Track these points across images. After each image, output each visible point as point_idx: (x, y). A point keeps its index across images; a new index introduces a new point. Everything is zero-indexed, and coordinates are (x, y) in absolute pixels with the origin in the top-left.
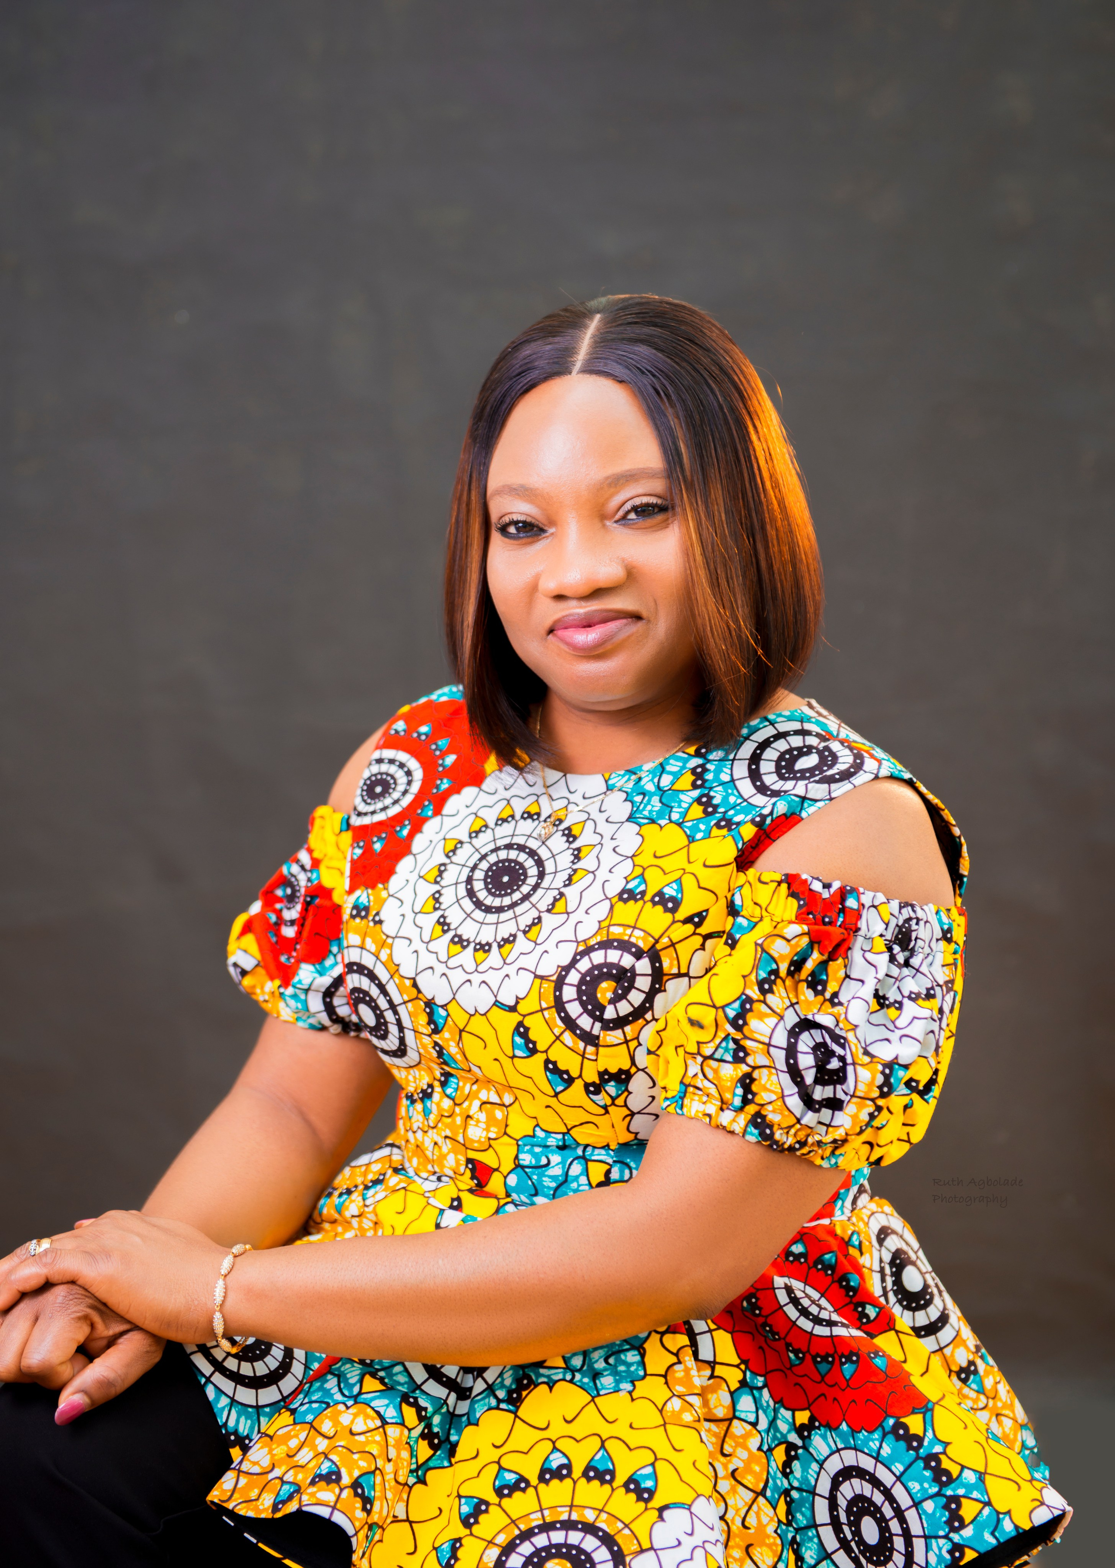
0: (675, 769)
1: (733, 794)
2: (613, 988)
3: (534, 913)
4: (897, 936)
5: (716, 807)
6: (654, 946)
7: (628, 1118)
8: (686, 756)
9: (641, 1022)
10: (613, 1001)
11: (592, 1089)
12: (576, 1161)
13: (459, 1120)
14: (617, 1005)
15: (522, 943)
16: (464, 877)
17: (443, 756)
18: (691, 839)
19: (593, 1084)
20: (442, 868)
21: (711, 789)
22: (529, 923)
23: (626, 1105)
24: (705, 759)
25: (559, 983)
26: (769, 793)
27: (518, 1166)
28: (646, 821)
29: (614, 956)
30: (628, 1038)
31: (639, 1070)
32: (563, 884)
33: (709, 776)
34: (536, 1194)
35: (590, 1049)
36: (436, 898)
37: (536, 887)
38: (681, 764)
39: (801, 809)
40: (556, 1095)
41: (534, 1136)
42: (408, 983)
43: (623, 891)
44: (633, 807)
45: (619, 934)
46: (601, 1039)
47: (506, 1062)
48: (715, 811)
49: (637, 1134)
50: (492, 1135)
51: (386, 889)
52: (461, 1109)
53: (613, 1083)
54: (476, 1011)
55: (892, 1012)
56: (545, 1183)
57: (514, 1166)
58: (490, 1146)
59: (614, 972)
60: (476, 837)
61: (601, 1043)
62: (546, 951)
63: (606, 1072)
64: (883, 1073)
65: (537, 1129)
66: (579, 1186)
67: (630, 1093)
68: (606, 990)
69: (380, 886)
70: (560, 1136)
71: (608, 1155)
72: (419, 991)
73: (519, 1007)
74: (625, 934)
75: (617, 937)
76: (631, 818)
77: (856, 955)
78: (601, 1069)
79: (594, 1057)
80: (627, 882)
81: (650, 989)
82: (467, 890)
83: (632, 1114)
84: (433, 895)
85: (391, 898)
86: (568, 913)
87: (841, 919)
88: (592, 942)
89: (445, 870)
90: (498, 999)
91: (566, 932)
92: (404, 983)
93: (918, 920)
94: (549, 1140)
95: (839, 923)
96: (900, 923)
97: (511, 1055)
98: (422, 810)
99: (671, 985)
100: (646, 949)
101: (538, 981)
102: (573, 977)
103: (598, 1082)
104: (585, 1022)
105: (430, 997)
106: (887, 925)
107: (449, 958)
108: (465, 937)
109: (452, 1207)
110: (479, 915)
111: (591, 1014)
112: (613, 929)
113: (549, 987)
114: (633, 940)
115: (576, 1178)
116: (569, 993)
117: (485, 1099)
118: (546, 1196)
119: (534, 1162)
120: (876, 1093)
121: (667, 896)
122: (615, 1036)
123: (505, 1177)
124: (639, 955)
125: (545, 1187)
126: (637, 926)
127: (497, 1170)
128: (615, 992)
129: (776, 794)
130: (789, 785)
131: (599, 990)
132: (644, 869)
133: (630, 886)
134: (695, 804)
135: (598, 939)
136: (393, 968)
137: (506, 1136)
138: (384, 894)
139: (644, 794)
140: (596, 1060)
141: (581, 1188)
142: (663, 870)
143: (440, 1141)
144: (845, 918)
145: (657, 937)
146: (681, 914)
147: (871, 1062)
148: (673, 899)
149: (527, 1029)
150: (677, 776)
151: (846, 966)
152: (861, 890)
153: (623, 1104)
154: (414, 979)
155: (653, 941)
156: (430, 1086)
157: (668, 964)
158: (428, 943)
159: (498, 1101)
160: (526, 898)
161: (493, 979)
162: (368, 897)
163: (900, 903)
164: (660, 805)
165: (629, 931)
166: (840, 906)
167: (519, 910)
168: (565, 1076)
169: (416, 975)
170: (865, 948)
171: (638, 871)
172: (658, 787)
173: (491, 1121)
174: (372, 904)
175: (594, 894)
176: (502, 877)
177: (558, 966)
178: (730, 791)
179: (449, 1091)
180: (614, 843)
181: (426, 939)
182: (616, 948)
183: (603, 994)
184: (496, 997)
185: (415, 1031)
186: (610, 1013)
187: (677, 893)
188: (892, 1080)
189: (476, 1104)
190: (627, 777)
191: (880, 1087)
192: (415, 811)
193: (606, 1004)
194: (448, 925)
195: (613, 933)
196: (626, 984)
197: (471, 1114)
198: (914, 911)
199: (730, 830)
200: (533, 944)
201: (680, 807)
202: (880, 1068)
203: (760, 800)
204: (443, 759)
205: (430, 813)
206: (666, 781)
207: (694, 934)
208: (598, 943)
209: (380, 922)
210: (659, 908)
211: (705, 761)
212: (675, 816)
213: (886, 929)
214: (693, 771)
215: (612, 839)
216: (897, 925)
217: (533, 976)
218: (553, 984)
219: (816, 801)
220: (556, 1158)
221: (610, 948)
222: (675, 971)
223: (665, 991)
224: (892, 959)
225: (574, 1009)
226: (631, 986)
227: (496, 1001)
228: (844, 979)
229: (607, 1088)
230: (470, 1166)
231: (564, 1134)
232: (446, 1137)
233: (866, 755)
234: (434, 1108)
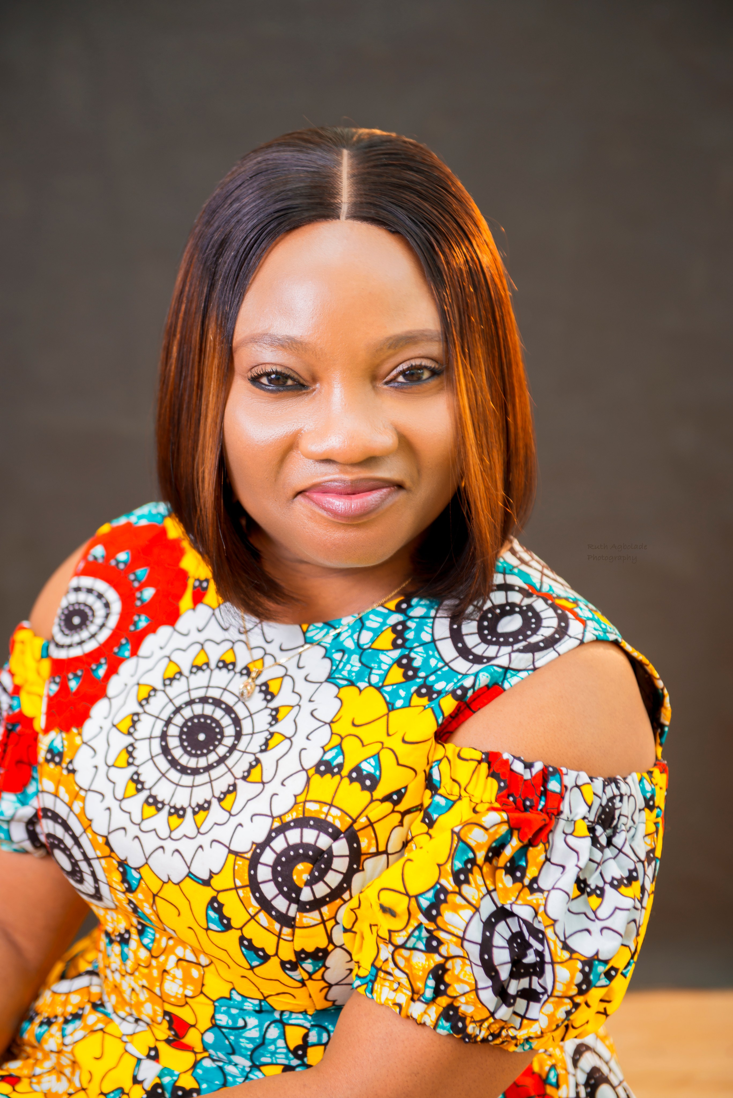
0: (375, 625)
1: (433, 656)
2: (309, 870)
3: (229, 779)
4: (600, 817)
5: (416, 670)
6: (351, 826)
7: (326, 990)
8: (386, 611)
9: (338, 901)
10: (310, 883)
11: (288, 966)
12: (273, 1025)
13: (155, 973)
14: (314, 887)
15: (216, 813)
16: (157, 732)
17: (140, 589)
18: (391, 707)
19: (290, 962)
20: (136, 718)
21: (411, 649)
22: (224, 790)
23: (323, 979)
24: (406, 615)
25: (254, 862)
26: (471, 657)
27: (215, 1026)
28: (345, 683)
29: (310, 836)
30: (325, 918)
31: (336, 947)
32: (258, 749)
33: (410, 635)
35: (286, 931)
36: (130, 751)
37: (232, 749)
38: (380, 620)
39: (504, 679)
40: (252, 968)
41: (230, 999)
42: (101, 840)
43: (321, 763)
44: (332, 665)
45: (315, 811)
46: (297, 920)
47: (201, 933)
48: (415, 676)
50: (189, 993)
51: (80, 734)
52: (158, 962)
53: (309, 961)
54: (169, 879)
55: (594, 901)
56: (242, 1044)
57: (210, 1025)
58: (187, 1003)
59: (311, 853)
60: (170, 685)
61: (297, 925)
62: (241, 825)
63: (303, 951)
64: (582, 971)
65: (233, 992)
67: (327, 968)
68: (302, 872)
69: (74, 730)
70: (257, 1002)
71: (306, 1019)
72: (112, 850)
73: (213, 882)
74: (321, 812)
75: (313, 815)
76: (330, 679)
77: (557, 839)
78: (298, 949)
79: (290, 938)
80: (325, 752)
81: (348, 870)
82: (162, 746)
84: (127, 748)
85: (84, 747)
86: (263, 783)
87: (542, 803)
89: (139, 720)
90: (192, 870)
91: (261, 805)
92: (97, 840)
93: (621, 796)
94: (246, 1004)
95: (540, 807)
96: (604, 803)
97: (205, 927)
98: (119, 648)
99: (369, 864)
100: (343, 830)
101: (232, 857)
102: (268, 857)
103: (294, 959)
104: (281, 904)
105: (123, 858)
106: (590, 807)
107: (143, 820)
108: (160, 799)
109: (149, 1057)
110: (174, 775)
111: (287, 896)
112: (309, 806)
113: (243, 865)
114: (330, 819)
115: (274, 1041)
116: (264, 873)
117: (181, 956)
118: (244, 1056)
119: (230, 1023)
120: (574, 991)
121: (365, 773)
122: (312, 917)
123: (202, 1034)
124: (335, 836)
125: (241, 1047)
126: (334, 803)
127: (194, 1026)
128: (311, 874)
129: (478, 659)
130: (491, 651)
131: (294, 872)
132: (342, 738)
133: (328, 757)
134: (395, 666)
135: (294, 815)
136: (86, 823)
137: (202, 996)
138: (78, 740)
139: (343, 651)
140: (292, 941)
141: (279, 1051)
142: (361, 741)
143: (138, 989)
144: (546, 802)
145: (354, 817)
147: (571, 958)
149: (221, 906)
150: (377, 633)
151: (546, 851)
152: (564, 770)
153: (320, 978)
154: (106, 837)
155: (350, 821)
156: (128, 931)
157: (366, 844)
158: (121, 801)
159: (194, 960)
160: (222, 760)
161: (187, 847)
162: (62, 742)
163: (604, 782)
164: (359, 665)
165: (325, 809)
166: (542, 789)
167: (215, 773)
168: (261, 953)
169: (109, 833)
170: (567, 831)
171: (336, 740)
172: (358, 645)
173: (187, 979)
174: (66, 749)
175: (290, 764)
176: (198, 734)
177: (253, 843)
179: (146, 941)
180: (311, 706)
181: (120, 796)
182: (312, 827)
183: (299, 876)
184: (189, 868)
185: (110, 886)
186: (306, 895)
187: (375, 771)
188: (591, 977)
189: (172, 960)
190: (325, 630)
191: (579, 986)
192: (112, 648)
193: (302, 886)
194: (142, 783)
195: (309, 810)
196: (323, 866)
197: (168, 968)
198: (618, 788)
199: (431, 699)
200: (228, 814)
201: (380, 668)
202: (579, 965)
203: (461, 665)
204: (141, 592)
205: (127, 654)
206: (366, 637)
207: (393, 811)
208: (294, 821)
209: (73, 771)
210: (357, 785)
211: (406, 618)
212: (375, 679)
213: (589, 812)
214: (394, 628)
215: (310, 701)
216: (601, 805)
217: (227, 850)
218: (247, 862)
219: (519, 671)
220: (252, 1021)
221: (306, 827)
222: (373, 850)
223: (363, 870)
224: (595, 841)
225: (269, 890)
226: (329, 867)
227: (190, 872)
228: (544, 863)
229: (304, 965)
230: (167, 1018)
231: (260, 1001)
232: (143, 987)
233: (570, 615)
234: (131, 955)
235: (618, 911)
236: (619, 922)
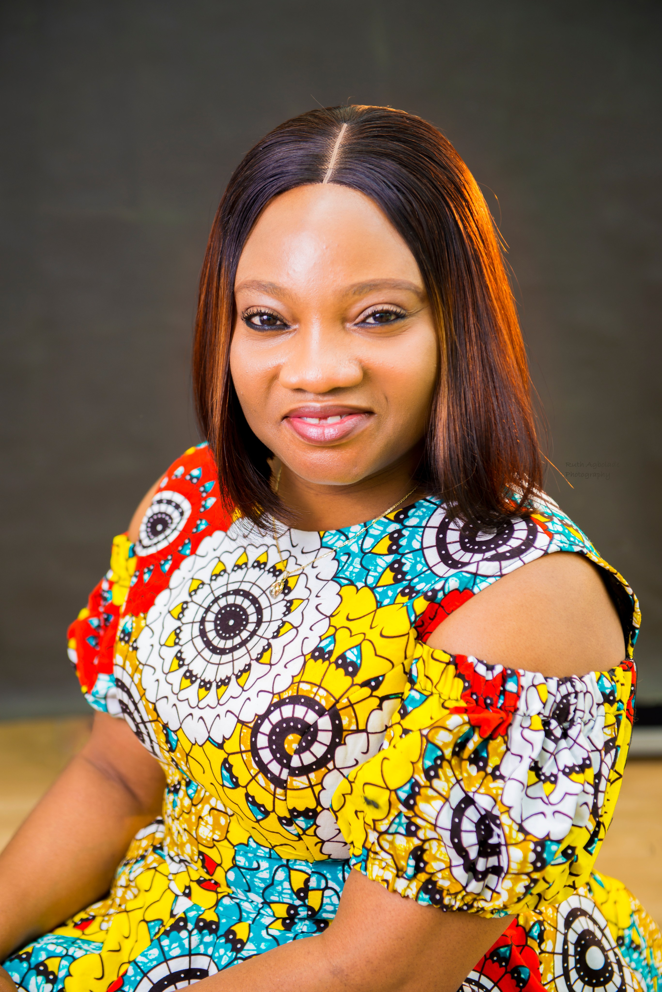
0: (377, 533)
1: (420, 562)
2: (298, 740)
3: (246, 660)
4: (554, 712)
5: (404, 574)
6: (334, 705)
7: (320, 845)
8: (387, 521)
9: (324, 770)
10: (299, 752)
11: (284, 821)
12: (281, 869)
13: (194, 818)
14: (302, 755)
15: (233, 688)
16: (198, 618)
17: (205, 499)
18: (379, 605)
19: (285, 818)
20: (185, 606)
21: (403, 555)
22: (242, 669)
23: (315, 835)
24: (403, 525)
25: (255, 731)
26: (450, 562)
27: (235, 866)
28: (346, 582)
29: (300, 711)
30: (313, 783)
31: (324, 809)
32: (271, 635)
33: (403, 542)
34: (249, 891)
35: (279, 791)
36: (177, 633)
37: (253, 633)
38: (381, 528)
39: (474, 584)
40: (258, 821)
41: (247, 845)
42: (151, 706)
43: (317, 649)
44: (338, 566)
45: (307, 691)
46: (288, 783)
47: (219, 788)
48: (403, 579)
49: (329, 855)
50: (216, 837)
51: (145, 618)
52: (196, 809)
53: (302, 818)
54: (196, 741)
55: (548, 787)
56: (256, 883)
57: (232, 865)
58: (214, 845)
59: (299, 726)
60: (215, 580)
61: (288, 787)
62: (249, 699)
63: (294, 809)
64: (535, 851)
65: (251, 840)
66: (283, 889)
67: (318, 826)
68: (293, 741)
69: (142, 615)
70: (267, 850)
71: (308, 866)
72: (158, 716)
73: (225, 746)
74: (312, 692)
75: (305, 694)
76: (335, 578)
77: (515, 732)
78: (291, 808)
79: (284, 798)
80: (321, 641)
81: (331, 743)
82: (200, 630)
83: (323, 842)
84: (175, 630)
85: (147, 628)
86: (271, 665)
87: (501, 701)
88: (285, 695)
89: (187, 608)
90: (211, 735)
91: (265, 684)
92: (148, 706)
93: (576, 693)
94: (259, 851)
95: (499, 705)
96: (558, 700)
97: (221, 783)
98: (183, 547)
99: (350, 739)
100: (327, 708)
101: (239, 725)
102: (266, 727)
103: (288, 816)
104: (275, 768)
105: (166, 722)
106: (545, 704)
107: (180, 690)
108: (194, 673)
109: (185, 893)
110: (207, 653)
111: (279, 761)
112: (302, 686)
113: (247, 732)
114: (317, 698)
115: (281, 883)
116: (262, 741)
117: (214, 805)
118: (257, 894)
119: (247, 865)
120: (530, 868)
121: (348, 660)
122: (301, 781)
123: (226, 872)
124: (321, 713)
125: (255, 886)
126: (322, 685)
127: (220, 865)
128: (300, 744)
129: (455, 564)
131: (286, 741)
132: (336, 630)
133: (322, 645)
134: (388, 569)
135: (289, 693)
136: (143, 692)
137: (226, 841)
138: (143, 623)
139: (349, 554)
140: (285, 800)
141: (285, 891)
142: (351, 632)
143: (182, 831)
144: (505, 700)
145: (337, 698)
146: (361, 677)
147: (524, 840)
148: (353, 664)
149: (231, 766)
150: (378, 540)
151: (505, 743)
152: (522, 672)
153: (313, 834)
154: (154, 704)
155: (334, 701)
156: (179, 783)
157: (346, 721)
158: (167, 674)
159: (223, 810)
160: (244, 643)
161: (209, 715)
162: (132, 624)
163: (559, 680)
164: (360, 567)
165: (315, 689)
166: (501, 688)
167: (237, 654)
168: (262, 809)
169: (157, 701)
170: (523, 726)
171: (332, 630)
172: (361, 549)
173: (216, 825)
174: (134, 630)
175: (294, 650)
176: (228, 620)
177: (256, 715)
178: (418, 559)
179: (190, 791)
180: (318, 601)
181: (166, 671)
182: (302, 704)
183: (290, 745)
184: (209, 733)
186: (295, 762)
187: (357, 659)
188: (545, 856)
189: (207, 808)
190: (338, 536)
191: (534, 864)
192: (178, 547)
193: (292, 754)
194: (183, 660)
195: (302, 690)
196: (309, 738)
197: (202, 815)
198: (573, 686)
199: (410, 598)
200: (241, 689)
201: (375, 571)
202: (532, 846)
203: (441, 569)
204: (206, 501)
205: (188, 552)
206: (368, 543)
207: (371, 696)
208: (289, 698)
209: (136, 649)
210: (341, 671)
211: (402, 527)
212: (370, 580)
213: (544, 708)
214: (391, 535)
215: (317, 596)
216: (555, 702)
217: (236, 720)
218: (250, 731)
219: (488, 577)
220: (264, 864)
221: (298, 704)
222: (354, 727)
223: (345, 744)
224: (549, 734)
225: (266, 755)
226: (314, 740)
227: (209, 737)
228: (505, 753)
229: (297, 822)
230: (201, 857)
231: (270, 849)
232: (185, 830)
233: (540, 529)
234: (179, 803)
235: (567, 796)
236: (569, 805)
